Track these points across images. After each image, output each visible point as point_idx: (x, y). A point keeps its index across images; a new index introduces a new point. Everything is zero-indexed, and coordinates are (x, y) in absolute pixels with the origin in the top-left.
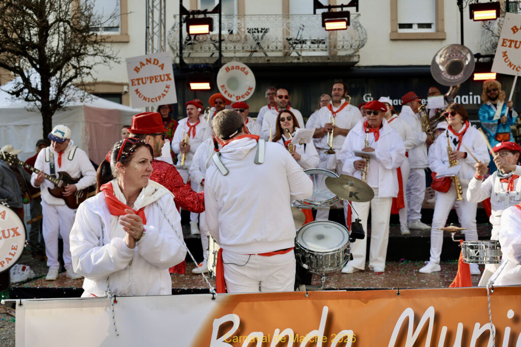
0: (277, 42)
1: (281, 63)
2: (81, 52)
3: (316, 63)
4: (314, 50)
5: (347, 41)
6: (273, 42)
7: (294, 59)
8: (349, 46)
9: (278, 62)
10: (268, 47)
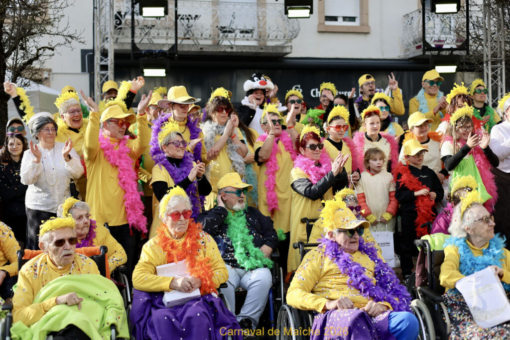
0: (210, 30)
1: (214, 52)
3: (249, 52)
4: (248, 40)
5: (281, 31)
7: (227, 48)
8: (283, 37)
9: (211, 51)
10: (202, 35)
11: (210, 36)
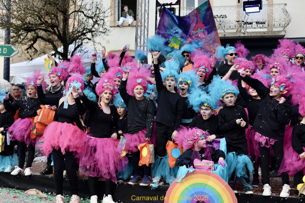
0: (230, 23)
1: (233, 37)
2: (92, 30)
3: (256, 36)
4: (255, 28)
5: (277, 21)
6: (227, 23)
7: (241, 34)
8: (279, 25)
9: (230, 36)
10: (224, 27)
11: (235, 26)
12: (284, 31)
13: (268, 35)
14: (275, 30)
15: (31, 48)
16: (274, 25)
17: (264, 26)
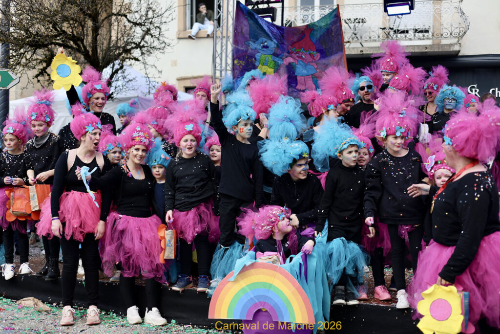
0: (370, 32)
2: (141, 45)
4: (410, 39)
5: (446, 29)
6: (366, 32)
8: (449, 34)
11: (379, 37)
12: (459, 45)
13: (432, 51)
14: (444, 42)
15: (43, 75)
16: (442, 35)
17: (426, 35)
